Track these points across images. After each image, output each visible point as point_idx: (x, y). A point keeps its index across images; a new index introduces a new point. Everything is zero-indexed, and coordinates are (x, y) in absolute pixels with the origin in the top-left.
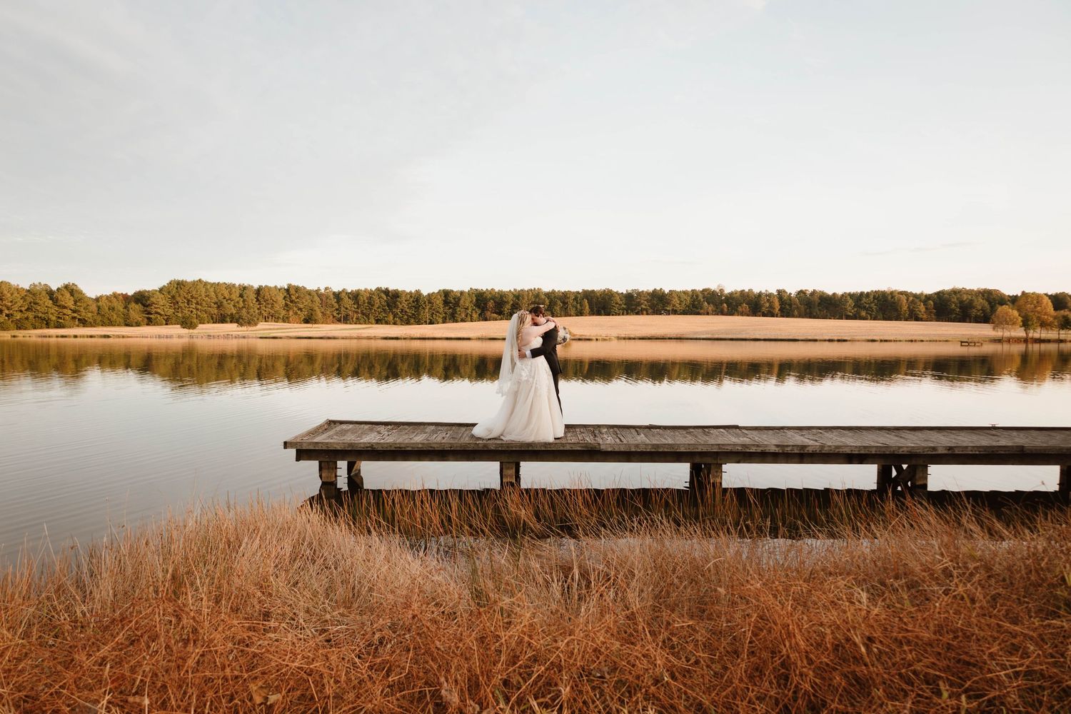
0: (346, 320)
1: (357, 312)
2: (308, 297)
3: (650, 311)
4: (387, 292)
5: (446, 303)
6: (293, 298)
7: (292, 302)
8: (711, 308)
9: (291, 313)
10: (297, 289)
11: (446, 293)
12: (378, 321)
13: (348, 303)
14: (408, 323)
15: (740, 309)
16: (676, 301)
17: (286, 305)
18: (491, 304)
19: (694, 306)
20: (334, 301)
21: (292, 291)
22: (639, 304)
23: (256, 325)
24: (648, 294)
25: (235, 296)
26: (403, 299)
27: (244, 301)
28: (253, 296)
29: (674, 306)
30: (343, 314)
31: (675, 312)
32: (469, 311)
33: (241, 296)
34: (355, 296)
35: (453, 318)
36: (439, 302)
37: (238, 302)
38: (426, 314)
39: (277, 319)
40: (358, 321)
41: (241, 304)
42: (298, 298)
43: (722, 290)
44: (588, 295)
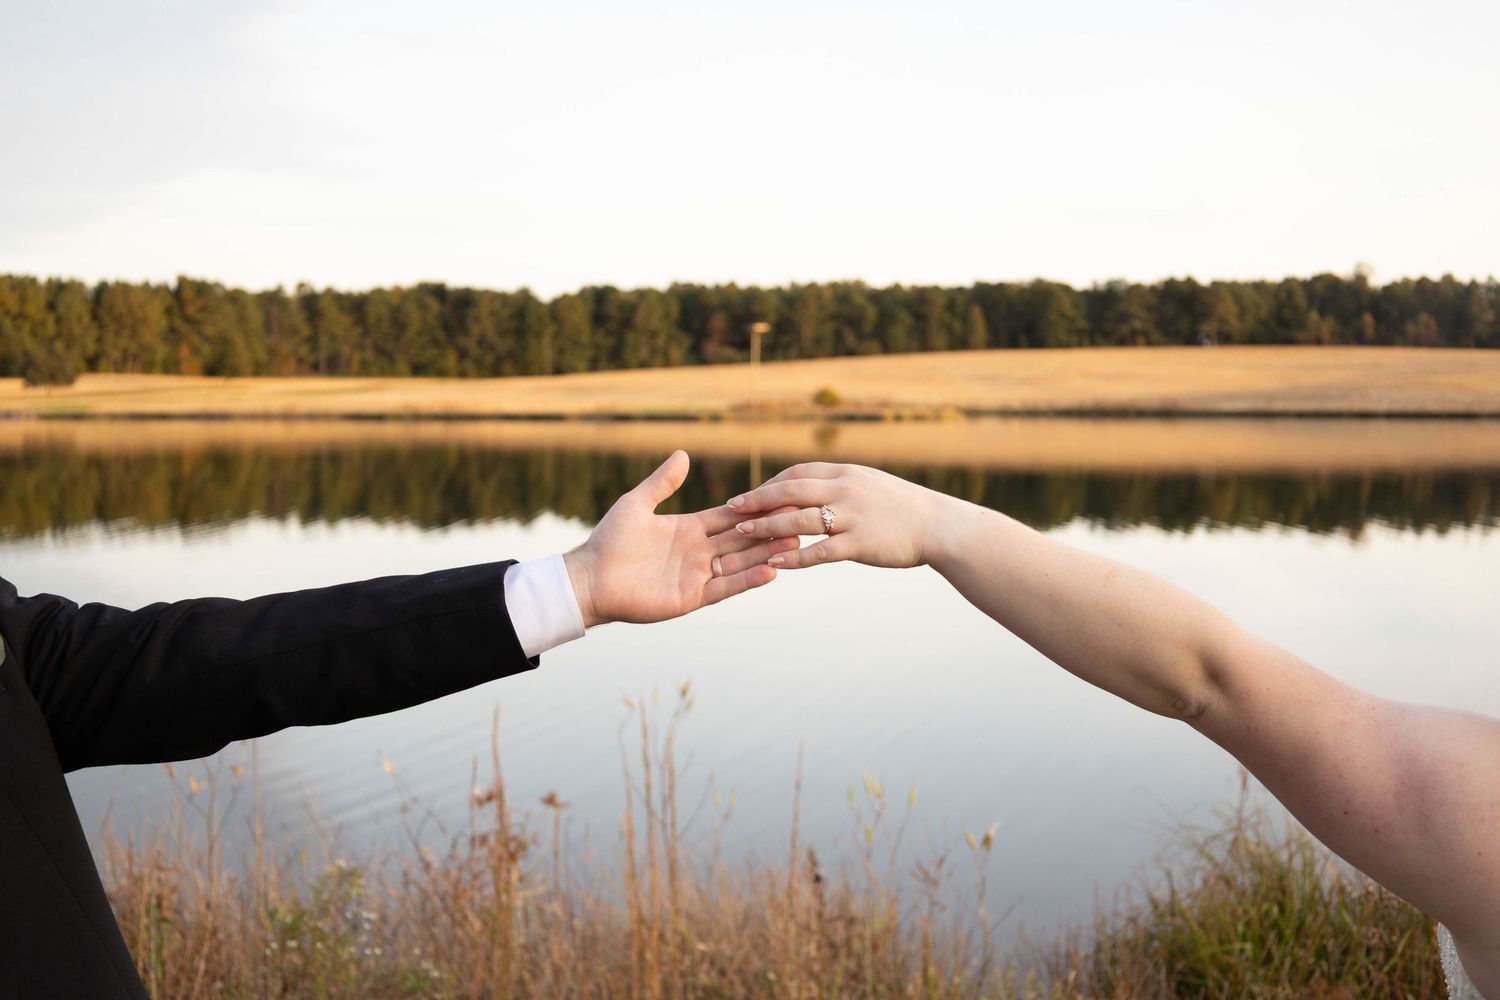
0: (332, 367)
1: (362, 348)
2: (228, 308)
3: (1156, 335)
4: (438, 291)
5: (599, 319)
6: (191, 310)
7: (188, 320)
8: (1327, 326)
9: (184, 351)
10: (202, 289)
11: (600, 297)
12: (419, 370)
13: (339, 322)
14: (496, 372)
15: (1410, 328)
16: (1228, 309)
17: (172, 330)
18: (719, 322)
19: (1282, 322)
20: (299, 319)
21: (188, 294)
22: (1124, 318)
23: (70, 380)
24: (1153, 289)
25: (36, 308)
26: (484, 310)
27: (58, 321)
28: (81, 309)
29: (1223, 321)
30: (324, 353)
31: (1225, 339)
32: (660, 341)
33: (51, 306)
34: (357, 306)
35: (614, 358)
36: (580, 319)
37: (43, 324)
38: (545, 349)
39: (148, 368)
40: (365, 371)
41: (51, 328)
42: (203, 309)
43: (1360, 279)
44: (988, 297)
